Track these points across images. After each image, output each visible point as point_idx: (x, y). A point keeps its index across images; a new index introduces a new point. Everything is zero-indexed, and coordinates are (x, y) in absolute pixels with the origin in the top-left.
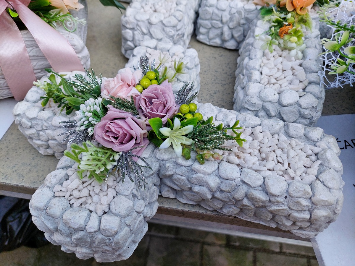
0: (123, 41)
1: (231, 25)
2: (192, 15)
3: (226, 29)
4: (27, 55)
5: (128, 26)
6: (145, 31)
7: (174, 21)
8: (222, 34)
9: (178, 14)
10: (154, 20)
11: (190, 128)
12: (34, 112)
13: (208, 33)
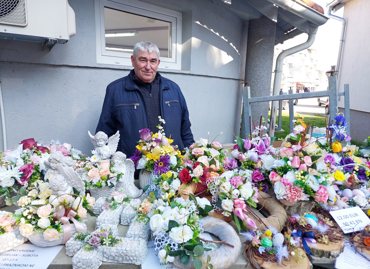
0: (96, 226)
1: (130, 218)
2: (118, 217)
3: (128, 220)
4: (71, 230)
5: (98, 221)
6: (103, 222)
7: (111, 219)
8: (128, 221)
9: (113, 217)
10: (106, 219)
11: (110, 239)
12: (72, 242)
13: (124, 221)
